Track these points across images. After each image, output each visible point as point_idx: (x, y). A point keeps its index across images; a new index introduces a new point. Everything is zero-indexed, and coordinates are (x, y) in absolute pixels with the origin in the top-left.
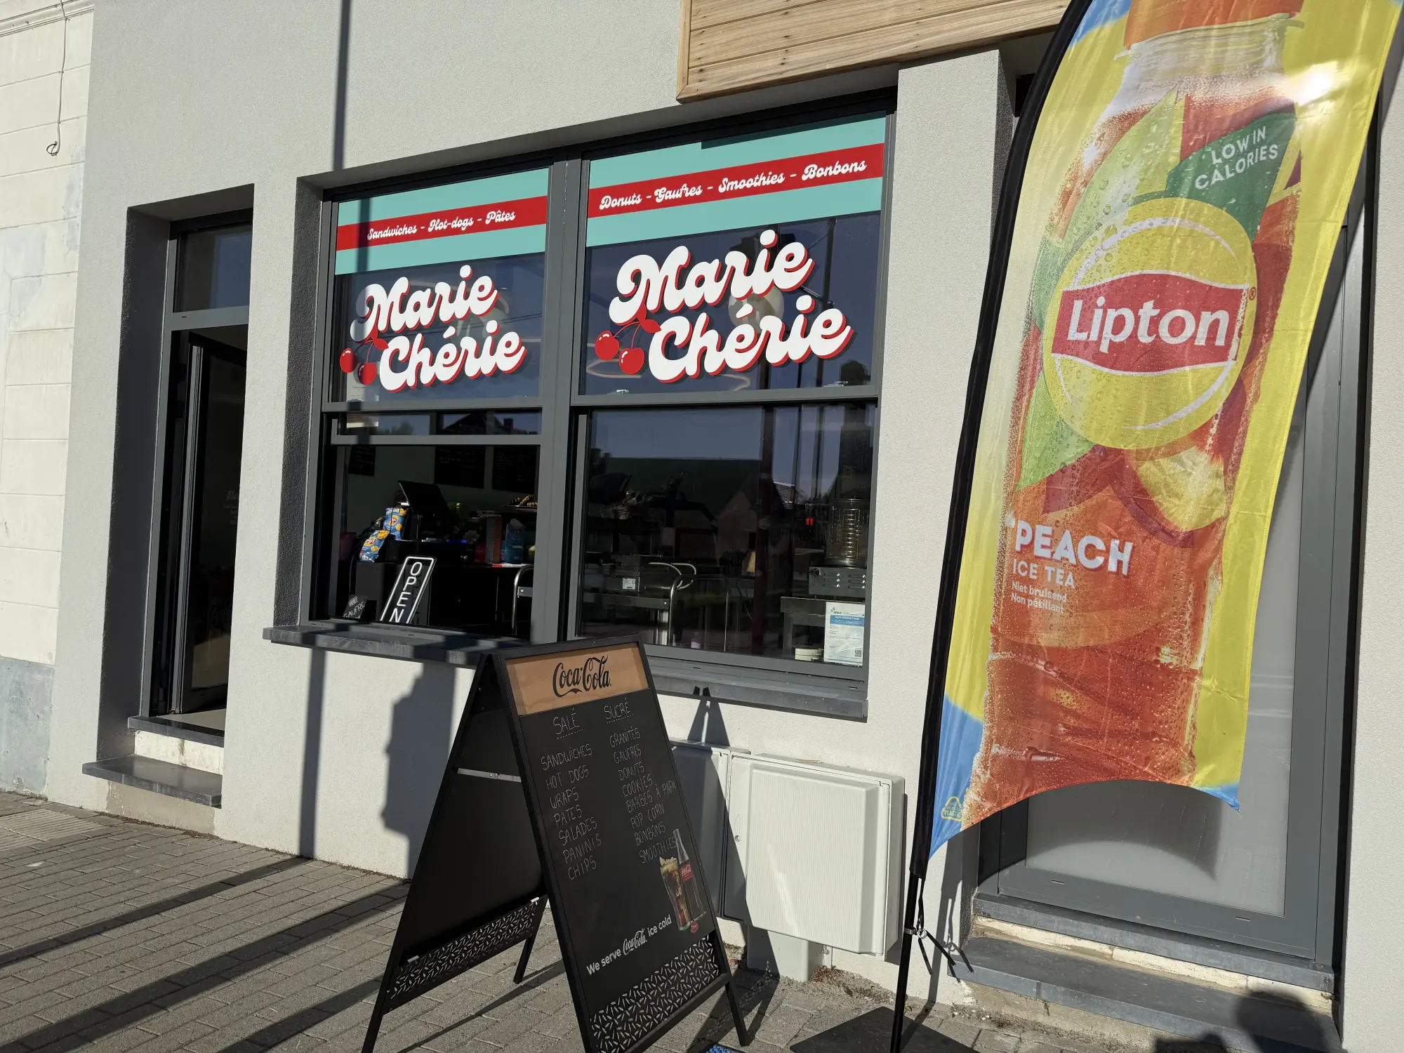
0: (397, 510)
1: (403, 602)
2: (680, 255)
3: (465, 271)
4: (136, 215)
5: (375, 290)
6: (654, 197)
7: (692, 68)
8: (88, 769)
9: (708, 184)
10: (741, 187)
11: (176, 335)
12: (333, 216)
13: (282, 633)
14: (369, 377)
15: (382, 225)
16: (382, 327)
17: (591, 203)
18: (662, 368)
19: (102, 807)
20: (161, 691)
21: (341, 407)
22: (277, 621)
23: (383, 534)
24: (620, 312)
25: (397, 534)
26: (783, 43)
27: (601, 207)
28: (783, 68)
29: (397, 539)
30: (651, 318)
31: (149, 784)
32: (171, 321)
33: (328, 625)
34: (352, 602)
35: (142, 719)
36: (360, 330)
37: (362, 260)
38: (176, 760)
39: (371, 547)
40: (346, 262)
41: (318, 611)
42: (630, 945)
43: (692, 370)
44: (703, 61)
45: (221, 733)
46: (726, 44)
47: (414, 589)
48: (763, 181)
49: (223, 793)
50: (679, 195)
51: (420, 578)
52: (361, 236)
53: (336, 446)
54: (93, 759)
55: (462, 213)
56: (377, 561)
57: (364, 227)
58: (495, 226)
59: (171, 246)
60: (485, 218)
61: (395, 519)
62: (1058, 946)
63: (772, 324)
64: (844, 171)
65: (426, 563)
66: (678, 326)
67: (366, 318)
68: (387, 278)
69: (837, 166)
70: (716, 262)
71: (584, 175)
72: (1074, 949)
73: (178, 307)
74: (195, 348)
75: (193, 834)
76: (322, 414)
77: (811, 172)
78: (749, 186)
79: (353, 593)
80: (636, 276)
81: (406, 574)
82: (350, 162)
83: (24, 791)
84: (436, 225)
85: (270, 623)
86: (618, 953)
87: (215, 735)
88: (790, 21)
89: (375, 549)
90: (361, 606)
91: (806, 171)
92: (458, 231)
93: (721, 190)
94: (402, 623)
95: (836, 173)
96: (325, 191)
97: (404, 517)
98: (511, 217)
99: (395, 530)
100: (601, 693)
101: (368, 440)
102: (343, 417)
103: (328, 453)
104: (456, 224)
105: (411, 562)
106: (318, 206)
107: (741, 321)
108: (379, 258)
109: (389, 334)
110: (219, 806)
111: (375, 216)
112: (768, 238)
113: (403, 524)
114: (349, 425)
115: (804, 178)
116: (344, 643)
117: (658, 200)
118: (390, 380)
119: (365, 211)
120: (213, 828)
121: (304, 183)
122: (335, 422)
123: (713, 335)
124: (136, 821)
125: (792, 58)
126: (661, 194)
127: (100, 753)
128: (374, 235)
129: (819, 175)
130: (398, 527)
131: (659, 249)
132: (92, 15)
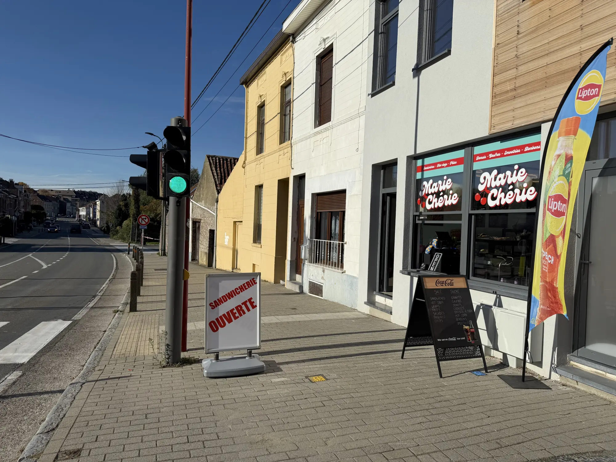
0: (435, 240)
1: (434, 265)
2: (495, 172)
3: (445, 177)
4: (374, 166)
5: (425, 183)
6: (489, 156)
7: (492, 126)
8: (365, 303)
9: (502, 152)
10: (510, 153)
11: (383, 194)
12: (416, 164)
13: (404, 271)
14: (424, 206)
15: (427, 166)
16: (427, 193)
17: (473, 158)
18: (491, 203)
19: (368, 313)
20: (381, 285)
21: (418, 214)
22: (403, 269)
23: (431, 246)
24: (481, 188)
25: (435, 246)
26: (512, 119)
27: (477, 159)
28: (512, 126)
29: (435, 248)
30: (488, 189)
31: (377, 308)
32: (382, 191)
33: (415, 270)
34: (422, 265)
35: (377, 292)
36: (422, 194)
37: (422, 175)
38: (384, 303)
39: (428, 250)
40: (419, 176)
41: (414, 266)
42: (451, 339)
43: (498, 204)
44: (494, 124)
45: (392, 296)
46: (500, 119)
47: (436, 262)
48: (515, 151)
49: (393, 311)
50: (495, 156)
51: (438, 259)
52: (422, 169)
53: (418, 224)
54: (366, 301)
55: (445, 162)
56: (429, 254)
57: (423, 166)
58: (452, 165)
59: (382, 171)
60: (450, 163)
61: (435, 242)
62: (592, 371)
63: (517, 191)
64: (535, 149)
65: (440, 255)
66: (494, 191)
67: (423, 190)
68: (427, 180)
69: (533, 147)
70: (504, 174)
71: (472, 151)
72: (596, 372)
73: (383, 188)
74: (388, 197)
75: (386, 321)
76: (413, 215)
77: (527, 149)
78: (511, 153)
79: (423, 262)
80: (485, 178)
81: (435, 258)
82: (418, 152)
83: (353, 308)
84: (439, 165)
85: (401, 269)
86: (447, 340)
87: (391, 297)
88: (514, 113)
89: (429, 251)
90: (424, 266)
91: (525, 149)
92: (444, 167)
93: (505, 154)
94: (433, 271)
95: (533, 149)
96: (414, 157)
97: (437, 242)
98: (455, 163)
99: (434, 245)
100: (450, 287)
101: (424, 222)
102: (419, 216)
103: (415, 226)
104: (443, 165)
105: (437, 254)
106: (412, 162)
107: (509, 190)
108: (427, 174)
109: (428, 195)
110: (392, 314)
111: (426, 163)
112: (516, 167)
113: (437, 243)
114: (420, 218)
115: (525, 150)
116: (416, 275)
117: (490, 157)
118: (429, 207)
119: (423, 162)
120: (391, 320)
121: (408, 157)
122: (417, 217)
123: (503, 194)
124: (375, 317)
125: (515, 123)
126: (491, 156)
127: (368, 299)
128: (425, 168)
129: (529, 150)
130: (435, 244)
131: (490, 170)
132: (364, 115)
